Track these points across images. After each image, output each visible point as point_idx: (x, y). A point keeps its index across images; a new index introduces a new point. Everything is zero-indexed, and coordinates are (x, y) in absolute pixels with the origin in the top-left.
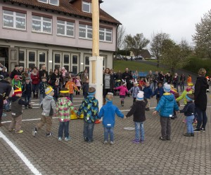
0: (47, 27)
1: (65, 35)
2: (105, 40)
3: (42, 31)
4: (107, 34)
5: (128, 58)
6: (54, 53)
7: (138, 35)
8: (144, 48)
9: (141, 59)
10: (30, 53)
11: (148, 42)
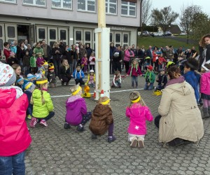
0: (67, 3)
1: (86, 10)
2: (128, 15)
3: (62, 7)
4: (130, 8)
5: (155, 34)
6: (76, 30)
7: (166, 9)
8: (172, 23)
9: (169, 35)
10: (50, 30)
11: (177, 15)
